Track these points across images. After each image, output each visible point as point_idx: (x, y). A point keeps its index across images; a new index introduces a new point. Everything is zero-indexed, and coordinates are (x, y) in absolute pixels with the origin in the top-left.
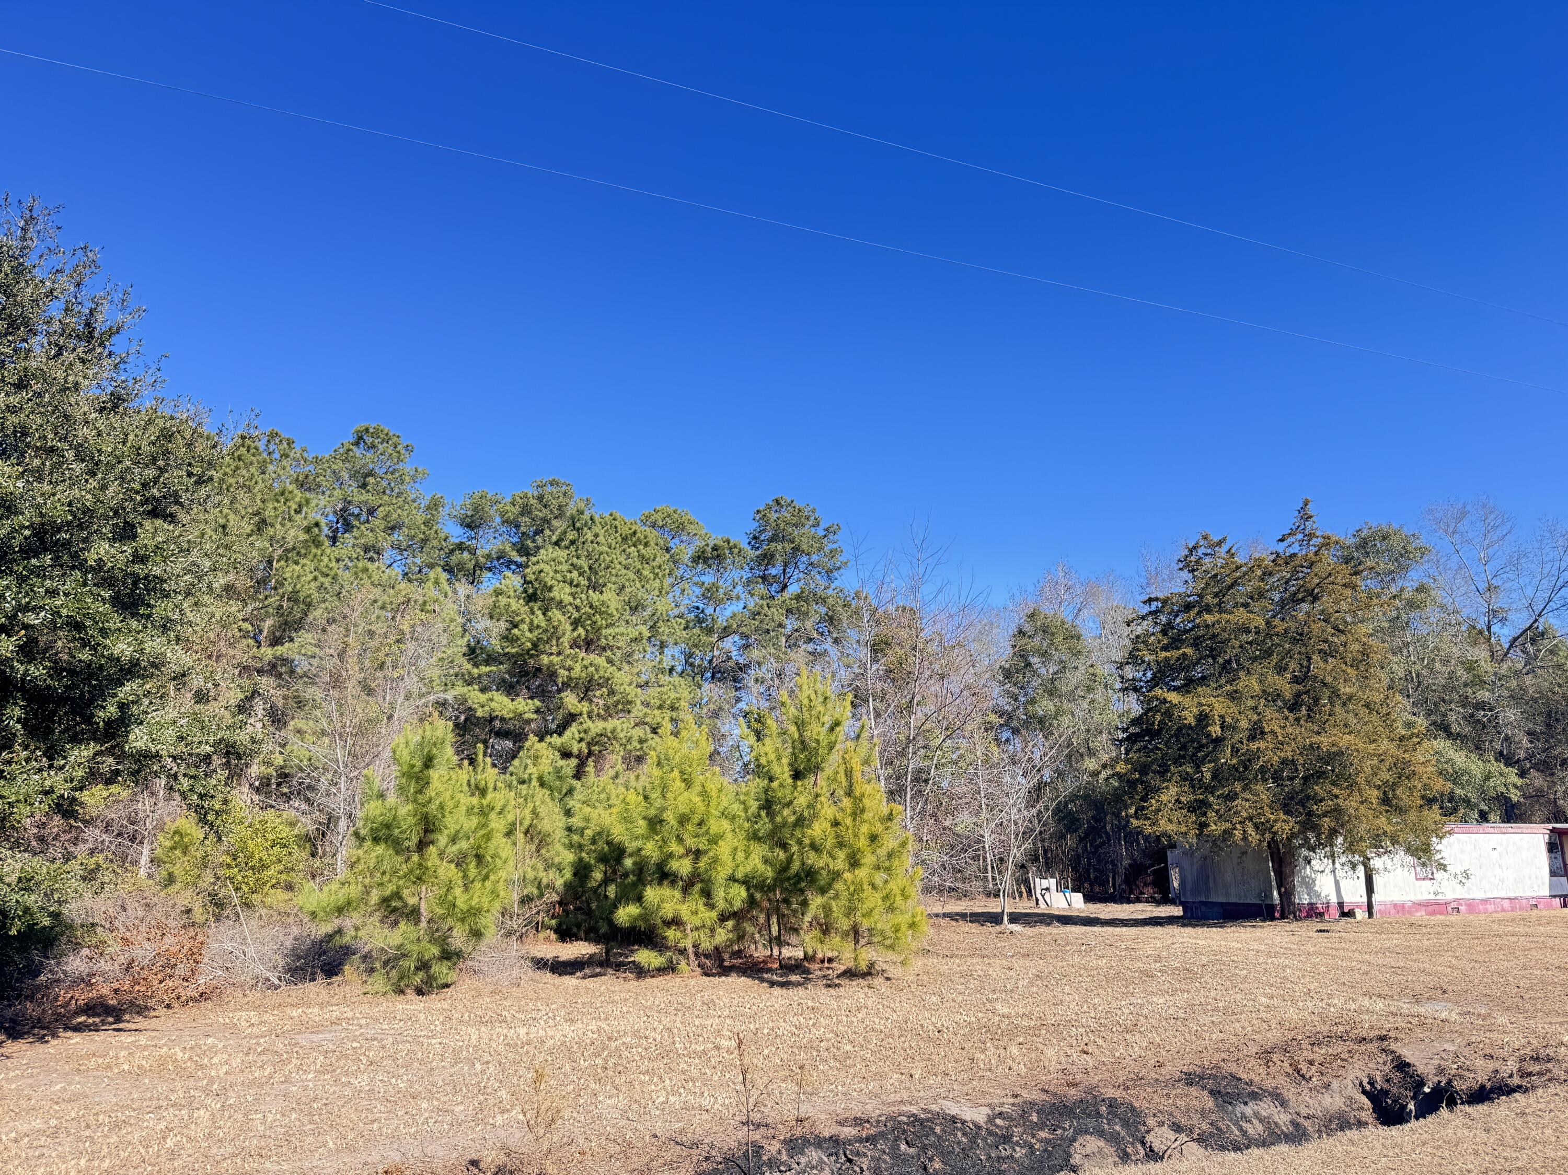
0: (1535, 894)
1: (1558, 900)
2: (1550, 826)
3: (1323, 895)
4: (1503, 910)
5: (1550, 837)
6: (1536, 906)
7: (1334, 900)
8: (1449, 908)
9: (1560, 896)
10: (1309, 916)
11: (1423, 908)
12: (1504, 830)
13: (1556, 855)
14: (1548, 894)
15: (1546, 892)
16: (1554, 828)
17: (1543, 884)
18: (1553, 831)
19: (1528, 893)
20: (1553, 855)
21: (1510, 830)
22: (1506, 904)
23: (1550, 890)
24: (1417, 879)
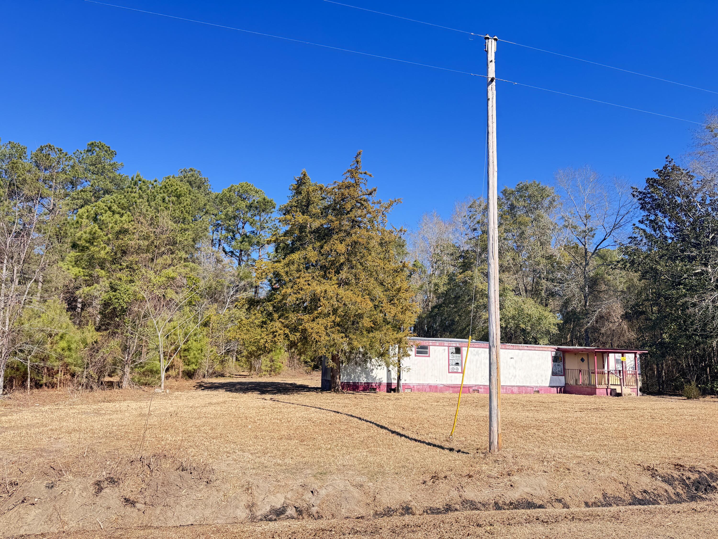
0: (537, 385)
1: (555, 389)
2: (556, 347)
3: (377, 378)
4: (512, 393)
5: (556, 354)
6: (538, 392)
7: (385, 381)
8: (471, 390)
9: (557, 387)
10: (364, 390)
11: (452, 389)
12: (521, 348)
13: (559, 364)
14: (548, 385)
15: (547, 384)
16: (558, 348)
17: (546, 379)
18: (558, 350)
19: (533, 384)
20: (557, 364)
21: (526, 348)
22: (515, 390)
23: (550, 383)
24: (449, 372)
